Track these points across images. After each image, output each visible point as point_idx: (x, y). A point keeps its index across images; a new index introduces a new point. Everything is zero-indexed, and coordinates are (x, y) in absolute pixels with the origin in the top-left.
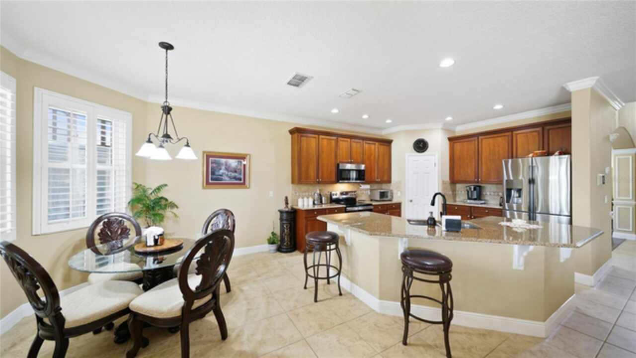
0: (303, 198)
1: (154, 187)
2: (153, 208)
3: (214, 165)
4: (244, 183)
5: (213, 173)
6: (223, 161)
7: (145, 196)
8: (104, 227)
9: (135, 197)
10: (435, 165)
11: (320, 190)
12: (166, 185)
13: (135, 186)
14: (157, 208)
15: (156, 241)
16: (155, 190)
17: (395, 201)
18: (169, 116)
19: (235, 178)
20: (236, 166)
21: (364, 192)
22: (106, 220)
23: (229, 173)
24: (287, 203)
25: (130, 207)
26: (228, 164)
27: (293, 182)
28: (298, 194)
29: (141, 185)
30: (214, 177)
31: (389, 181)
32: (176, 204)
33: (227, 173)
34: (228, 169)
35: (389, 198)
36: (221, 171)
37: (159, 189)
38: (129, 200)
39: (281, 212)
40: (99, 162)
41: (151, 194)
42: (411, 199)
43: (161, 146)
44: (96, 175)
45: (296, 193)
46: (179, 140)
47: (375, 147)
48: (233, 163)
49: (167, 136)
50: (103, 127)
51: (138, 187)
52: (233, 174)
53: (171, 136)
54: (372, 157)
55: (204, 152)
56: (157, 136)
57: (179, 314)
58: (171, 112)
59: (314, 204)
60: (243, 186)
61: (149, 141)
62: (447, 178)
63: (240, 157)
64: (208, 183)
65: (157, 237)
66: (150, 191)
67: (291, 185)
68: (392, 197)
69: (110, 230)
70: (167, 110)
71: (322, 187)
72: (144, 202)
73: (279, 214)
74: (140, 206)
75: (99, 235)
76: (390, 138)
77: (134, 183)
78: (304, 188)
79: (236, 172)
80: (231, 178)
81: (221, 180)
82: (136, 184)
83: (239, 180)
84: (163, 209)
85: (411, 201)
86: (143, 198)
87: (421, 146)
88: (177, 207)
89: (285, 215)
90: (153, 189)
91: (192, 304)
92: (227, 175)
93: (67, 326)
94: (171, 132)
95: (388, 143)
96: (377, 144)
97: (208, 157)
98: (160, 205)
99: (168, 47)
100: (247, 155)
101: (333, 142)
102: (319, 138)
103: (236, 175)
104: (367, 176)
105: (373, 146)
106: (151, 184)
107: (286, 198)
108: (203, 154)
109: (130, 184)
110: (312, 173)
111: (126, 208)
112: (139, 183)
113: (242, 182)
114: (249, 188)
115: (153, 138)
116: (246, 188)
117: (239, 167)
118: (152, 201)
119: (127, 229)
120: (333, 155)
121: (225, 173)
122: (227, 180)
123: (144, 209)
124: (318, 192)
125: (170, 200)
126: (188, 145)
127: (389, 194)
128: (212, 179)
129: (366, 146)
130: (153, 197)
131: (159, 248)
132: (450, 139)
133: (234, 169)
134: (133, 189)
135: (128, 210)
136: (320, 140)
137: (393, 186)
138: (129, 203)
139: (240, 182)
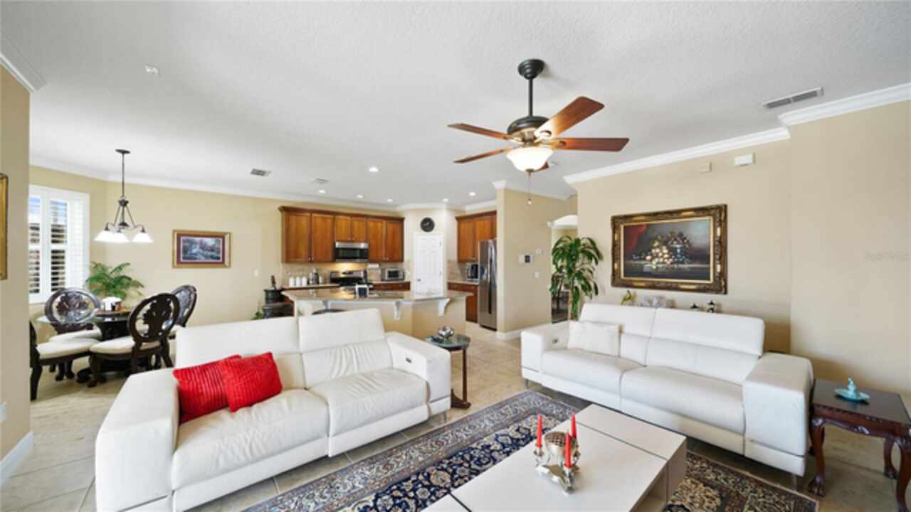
0: (295, 277)
1: (115, 266)
2: (114, 287)
3: (187, 244)
4: (223, 262)
5: (185, 251)
6: (198, 239)
7: (104, 274)
8: (62, 300)
9: (92, 275)
10: (441, 244)
11: (317, 270)
12: (128, 264)
13: (93, 266)
14: (118, 287)
15: (113, 308)
16: (116, 269)
17: (406, 280)
18: (125, 209)
19: (212, 257)
20: (214, 245)
21: (374, 272)
22: (63, 295)
23: (205, 253)
24: (274, 282)
25: (88, 285)
26: (204, 243)
27: (283, 262)
28: (290, 273)
29: (100, 264)
30: (188, 255)
31: (402, 260)
32: (141, 282)
33: (201, 251)
34: (203, 247)
35: (401, 277)
36: (194, 251)
37: (120, 268)
38: (87, 278)
39: (267, 291)
40: (54, 242)
41: (112, 273)
42: (419, 277)
43: (119, 231)
44: (50, 255)
45: (287, 272)
46: (135, 227)
47: (382, 227)
48: (210, 242)
49: (124, 224)
50: (56, 209)
51: (96, 266)
52: (210, 253)
53: (128, 224)
54: (379, 236)
55: (174, 231)
56: (114, 225)
57: (130, 351)
58: (128, 205)
59: (308, 283)
60: (222, 265)
61: (107, 229)
62: (455, 257)
63: (220, 236)
64: (179, 262)
65: (114, 304)
66: (111, 270)
67: (281, 265)
68: (404, 276)
69: (67, 304)
70: (124, 203)
71: (319, 266)
72: (104, 281)
73: (264, 293)
74: (99, 284)
75: (57, 307)
76: (402, 216)
77: (92, 262)
78: (297, 267)
79: (212, 250)
80: (206, 257)
81: (195, 259)
82: (94, 263)
83: (217, 258)
84: (125, 288)
85: (419, 280)
86: (102, 276)
87: (428, 225)
88: (143, 286)
89: (270, 295)
90: (114, 268)
91: (141, 345)
92: (203, 254)
93: (41, 357)
94: (127, 221)
95: (401, 220)
96: (384, 222)
97: (179, 236)
98: (122, 284)
99: (124, 152)
100: (226, 233)
101: (329, 221)
102: (311, 216)
103: (214, 254)
104: (372, 255)
105: (379, 225)
106: (112, 263)
107: (273, 278)
108: (173, 235)
109: (88, 263)
110: (303, 251)
111: (84, 286)
112: (97, 262)
113: (221, 260)
114: (230, 266)
115: (110, 227)
116: (226, 266)
117: (217, 246)
118: (113, 279)
119: (85, 303)
120: (329, 234)
121: (199, 252)
122: (203, 259)
123: (104, 287)
124: (314, 271)
125: (133, 279)
126: (143, 231)
127: (401, 274)
128: (184, 258)
129: (371, 224)
130: (114, 276)
131: (116, 312)
132: (458, 219)
133: (210, 247)
134: (91, 268)
135: (86, 288)
136: (313, 219)
137: (405, 266)
138: (87, 281)
139: (219, 261)
